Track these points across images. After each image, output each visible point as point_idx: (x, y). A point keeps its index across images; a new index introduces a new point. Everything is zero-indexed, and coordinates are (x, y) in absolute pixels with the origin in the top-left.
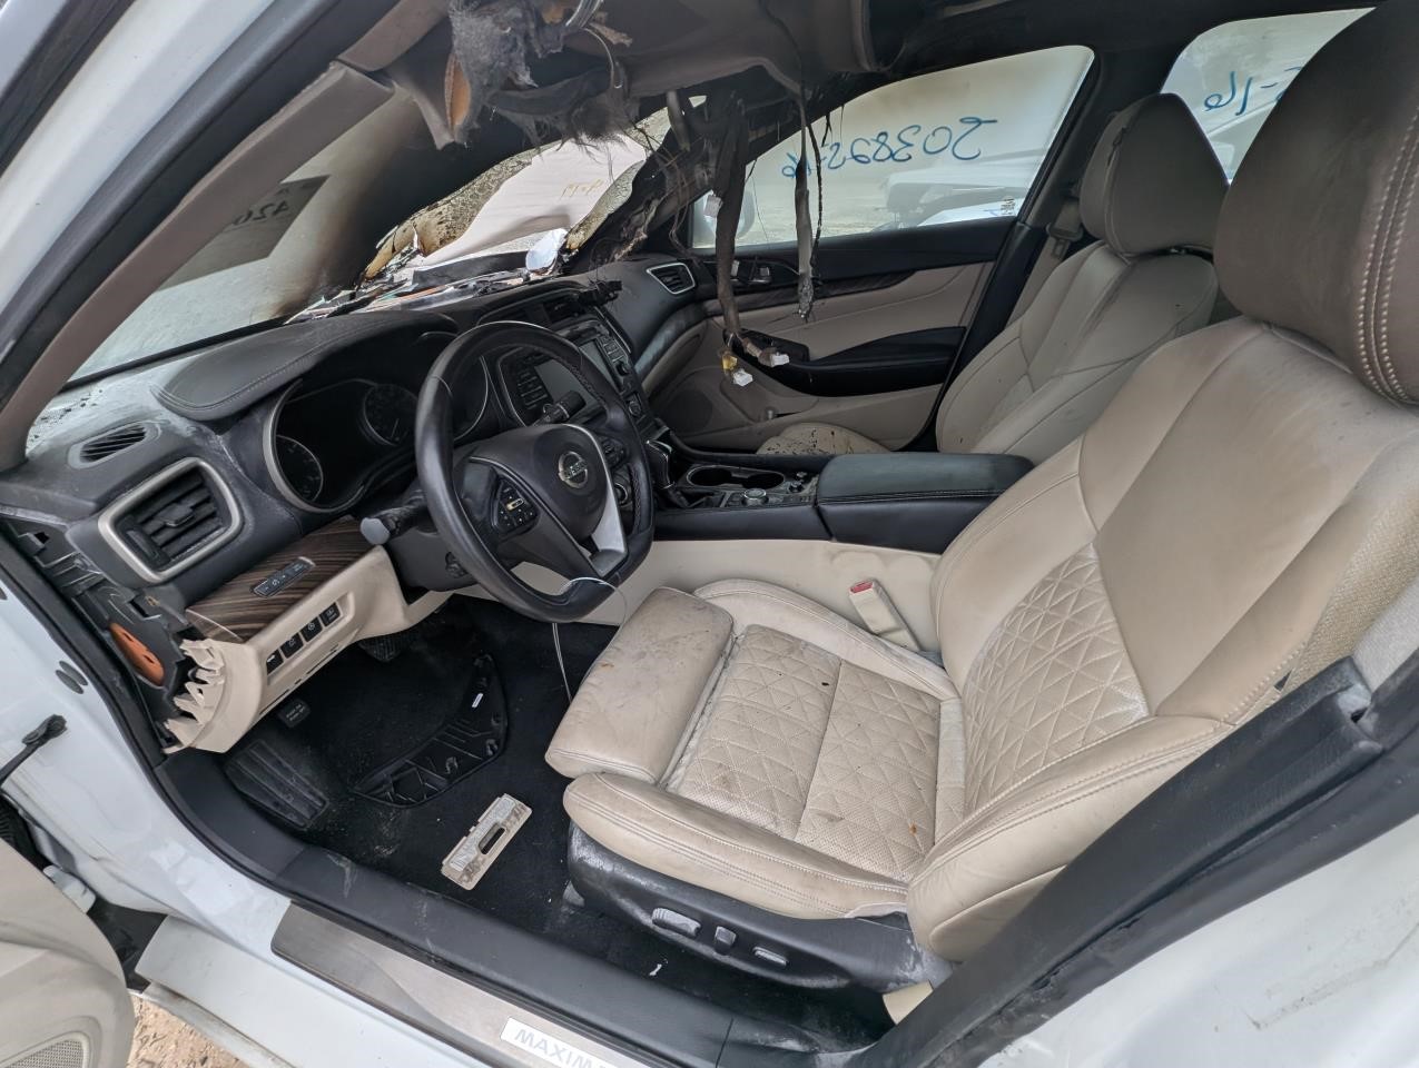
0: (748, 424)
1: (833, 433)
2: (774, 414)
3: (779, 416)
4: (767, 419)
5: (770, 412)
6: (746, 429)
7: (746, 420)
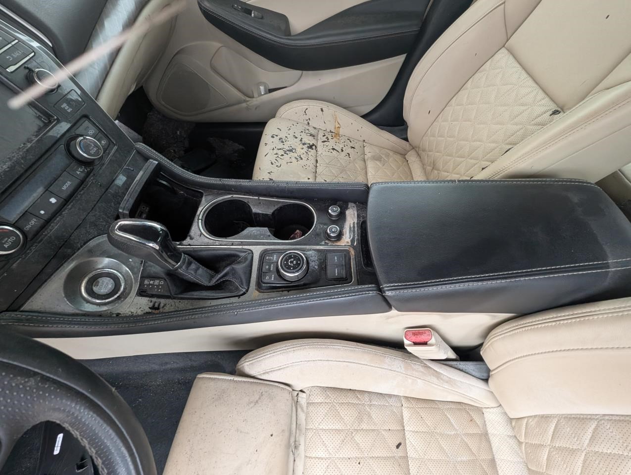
0: (245, 101)
1: (322, 110)
2: (265, 91)
3: (271, 91)
4: (260, 95)
5: (262, 88)
6: (244, 105)
7: (243, 97)
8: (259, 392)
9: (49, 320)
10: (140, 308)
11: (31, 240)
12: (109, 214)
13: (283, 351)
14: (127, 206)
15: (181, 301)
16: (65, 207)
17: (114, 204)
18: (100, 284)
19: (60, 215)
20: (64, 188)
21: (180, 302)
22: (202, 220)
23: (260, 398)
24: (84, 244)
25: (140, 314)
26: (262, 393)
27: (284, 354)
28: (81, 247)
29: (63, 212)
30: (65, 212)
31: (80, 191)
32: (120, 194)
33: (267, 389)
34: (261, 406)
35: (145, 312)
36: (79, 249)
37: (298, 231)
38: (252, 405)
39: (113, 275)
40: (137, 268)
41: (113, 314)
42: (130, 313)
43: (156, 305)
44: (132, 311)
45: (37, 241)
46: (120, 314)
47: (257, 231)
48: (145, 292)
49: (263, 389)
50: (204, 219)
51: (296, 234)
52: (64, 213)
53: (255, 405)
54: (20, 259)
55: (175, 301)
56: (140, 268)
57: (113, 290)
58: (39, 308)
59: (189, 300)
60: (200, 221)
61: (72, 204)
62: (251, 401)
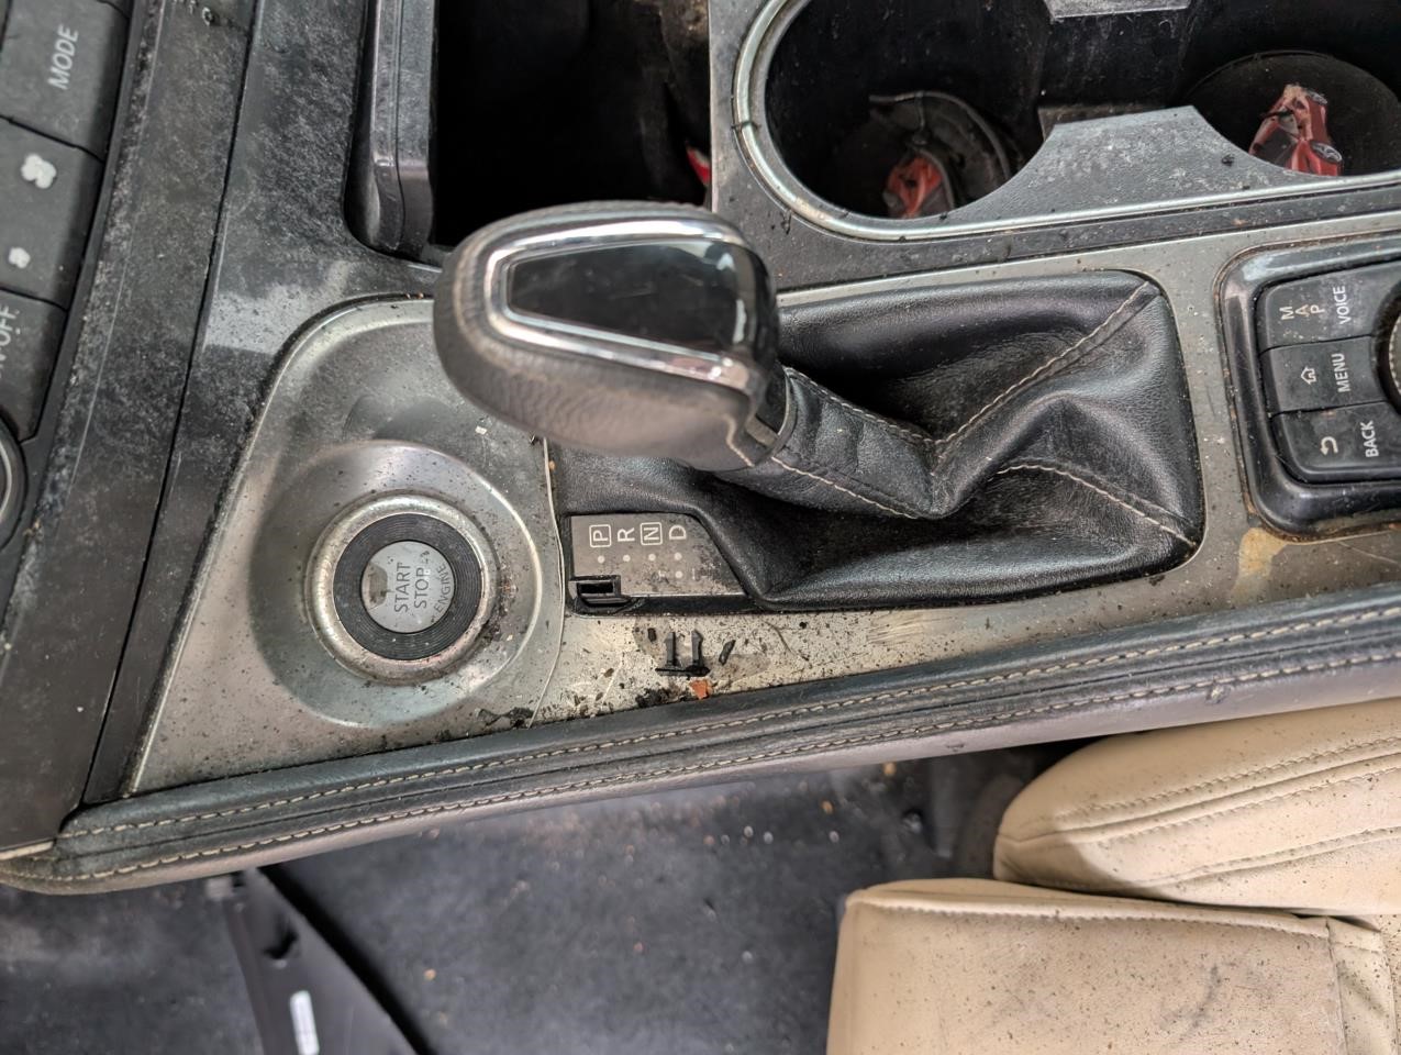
8: (1202, 967)
9: (267, 813)
10: (610, 672)
11: (35, 433)
12: (309, 189)
13: (1307, 786)
14: (405, 120)
15: (810, 619)
16: (104, 196)
17: (311, 122)
18: (392, 584)
19: (98, 257)
20: (60, 76)
21: (803, 625)
22: (756, 127)
23: (1210, 997)
24: (263, 395)
25: (617, 704)
26: (1215, 969)
27: (1315, 799)
28: (255, 412)
29: (105, 231)
30: (119, 231)
31: (137, 83)
32: (313, 55)
33: (1234, 950)
34: (1223, 1031)
35: (640, 688)
36: (249, 427)
37: (1292, 93)
38: (1182, 1027)
39: (427, 527)
40: (523, 466)
41: (496, 718)
42: (571, 703)
43: (686, 653)
44: (577, 688)
45: (63, 431)
46: (529, 714)
47: (1133, 139)
48: (606, 588)
49: (1216, 953)
50: (761, 118)
51: (1289, 112)
52: (111, 236)
53: (1196, 1025)
54: (33, 548)
55: (780, 620)
56: (540, 469)
57: (453, 600)
58: (199, 758)
59: (851, 616)
60: (748, 132)
61: (128, 169)
62: (1174, 1008)
